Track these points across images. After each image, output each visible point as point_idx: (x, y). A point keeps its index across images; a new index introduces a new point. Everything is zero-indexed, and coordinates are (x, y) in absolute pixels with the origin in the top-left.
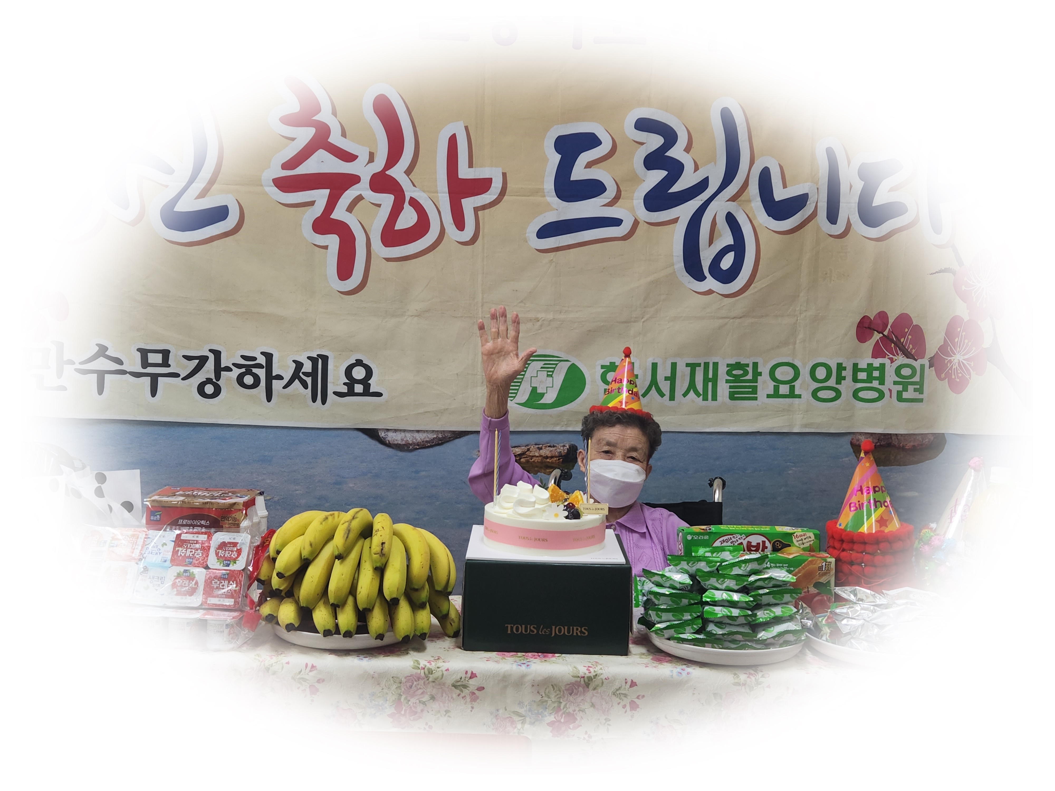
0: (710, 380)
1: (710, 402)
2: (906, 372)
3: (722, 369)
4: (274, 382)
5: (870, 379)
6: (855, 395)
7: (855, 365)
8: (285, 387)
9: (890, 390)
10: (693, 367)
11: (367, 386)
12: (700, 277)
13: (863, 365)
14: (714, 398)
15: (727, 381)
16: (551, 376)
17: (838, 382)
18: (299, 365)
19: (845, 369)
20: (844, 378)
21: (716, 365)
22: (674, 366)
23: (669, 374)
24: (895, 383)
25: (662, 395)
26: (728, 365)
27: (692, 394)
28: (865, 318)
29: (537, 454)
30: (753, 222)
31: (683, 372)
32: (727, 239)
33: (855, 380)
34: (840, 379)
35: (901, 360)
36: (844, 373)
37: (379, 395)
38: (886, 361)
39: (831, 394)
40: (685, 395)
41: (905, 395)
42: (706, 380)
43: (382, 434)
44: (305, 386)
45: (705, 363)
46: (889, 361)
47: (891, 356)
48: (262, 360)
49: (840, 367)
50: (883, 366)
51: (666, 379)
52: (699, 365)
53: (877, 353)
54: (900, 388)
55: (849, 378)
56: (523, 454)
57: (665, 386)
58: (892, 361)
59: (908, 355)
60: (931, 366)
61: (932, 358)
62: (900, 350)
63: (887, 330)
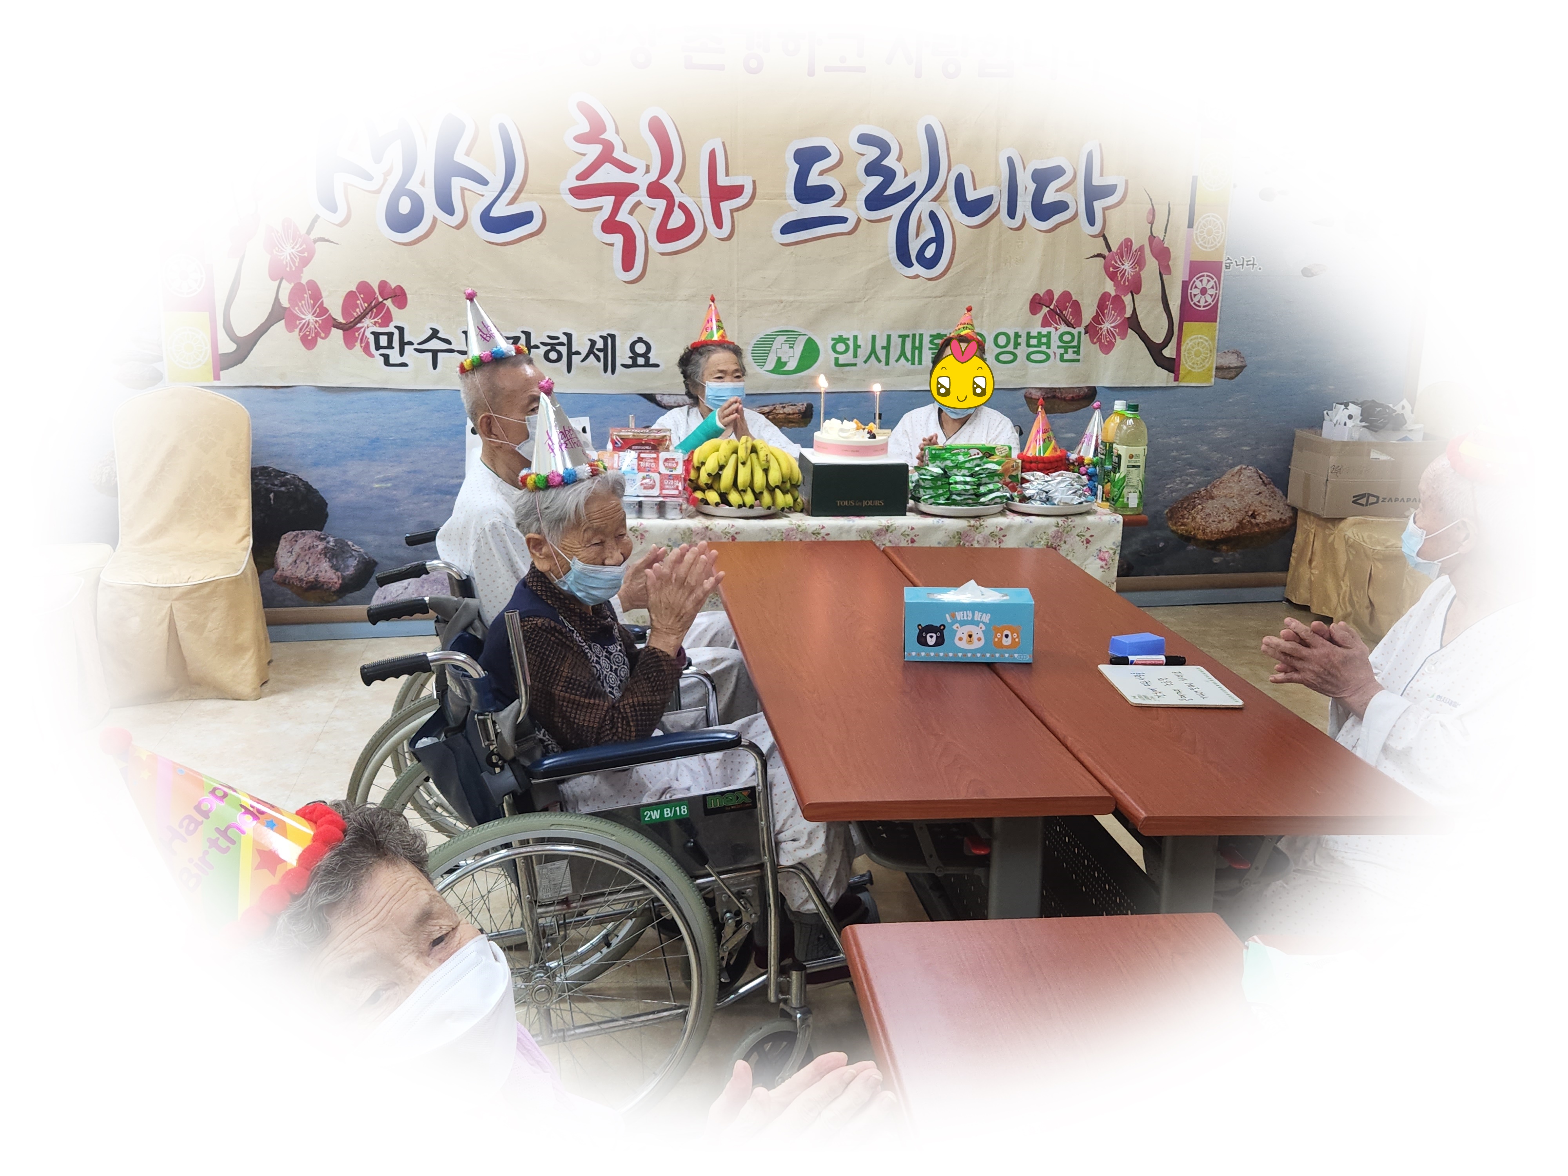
0: (917, 348)
1: (916, 366)
2: (1067, 338)
3: (926, 339)
4: (574, 357)
5: (1040, 344)
6: (1028, 358)
7: (1028, 333)
8: (583, 361)
9: (1055, 353)
10: (904, 337)
11: (647, 359)
12: (909, 264)
13: (1034, 333)
14: (920, 363)
15: (930, 349)
16: (792, 347)
17: (1015, 348)
18: (593, 343)
19: (1020, 336)
20: (1020, 344)
21: (921, 335)
22: (889, 337)
23: (885, 345)
24: (1059, 347)
25: (879, 361)
26: (931, 336)
27: (902, 359)
28: (1036, 295)
29: (781, 412)
30: (951, 218)
31: (896, 341)
32: (931, 233)
33: (1028, 345)
34: (1017, 345)
35: (1063, 328)
36: (1020, 340)
37: (657, 366)
38: (1052, 329)
39: (1010, 357)
40: (897, 361)
41: (1066, 357)
42: (914, 348)
43: (658, 398)
44: (598, 359)
45: (913, 335)
46: (1054, 330)
47: (1056, 325)
48: (564, 339)
49: (1017, 335)
50: (1049, 333)
51: (883, 348)
52: (908, 336)
53: (1045, 323)
54: (1062, 351)
55: (1024, 344)
56: (771, 412)
57: (882, 354)
58: (1056, 329)
59: (1069, 324)
60: (1086, 333)
61: (1087, 326)
62: (1063, 320)
63: (1053, 305)
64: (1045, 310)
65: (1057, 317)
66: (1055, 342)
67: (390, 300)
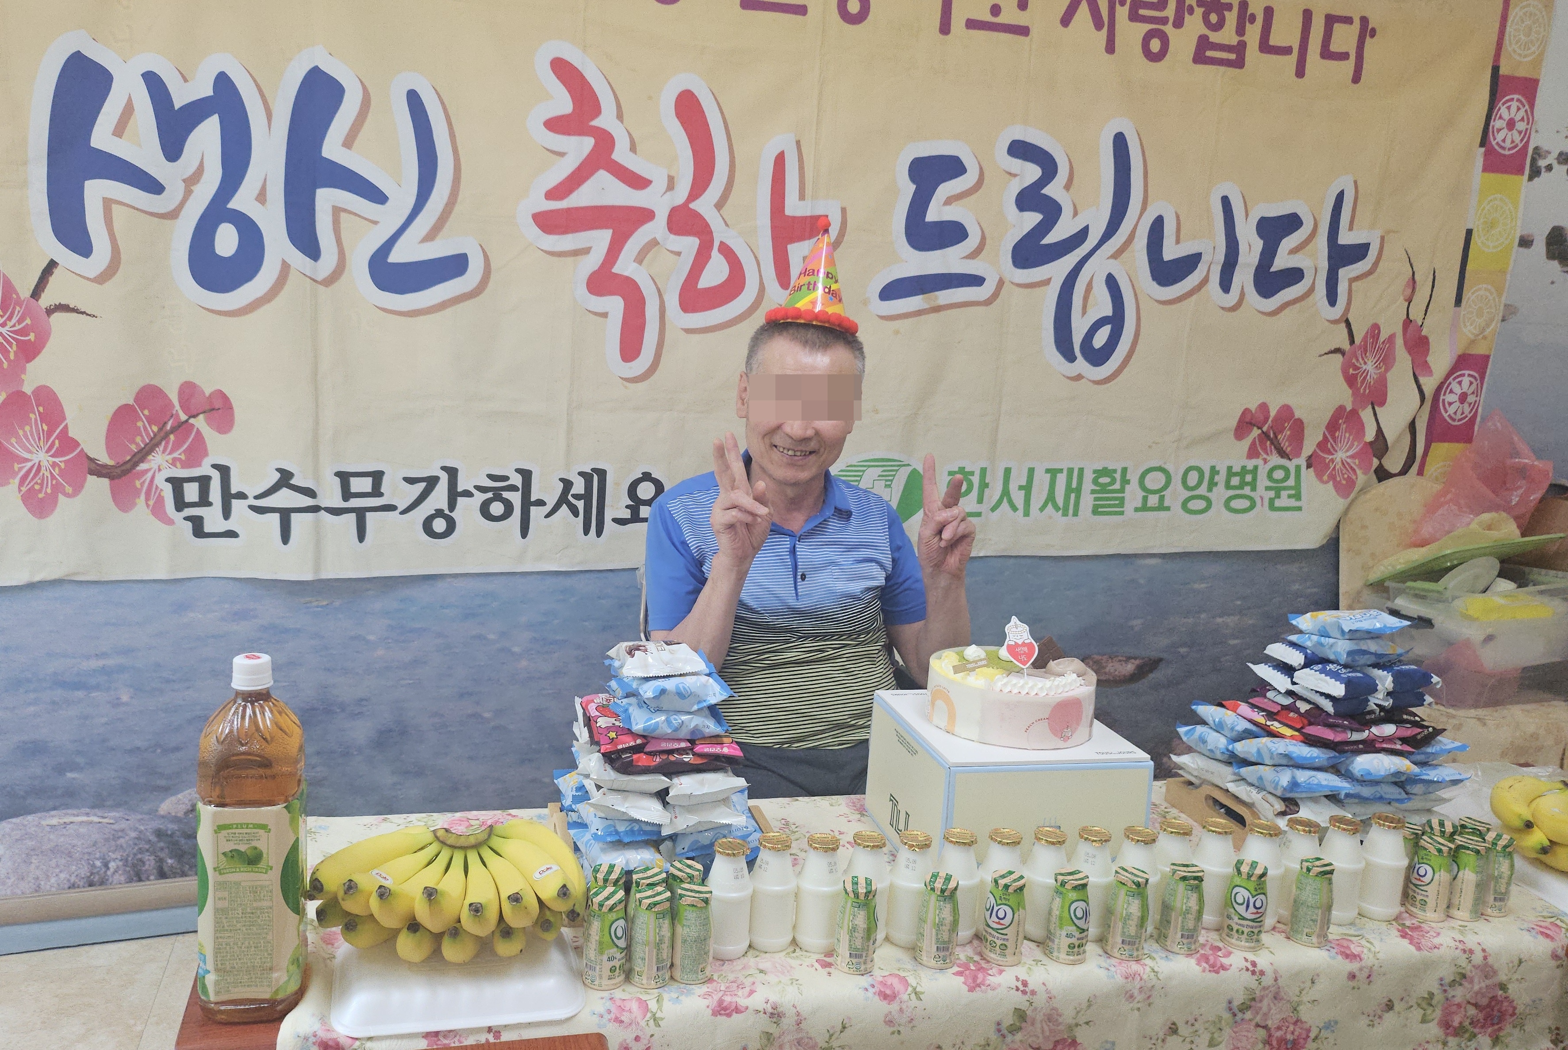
0: (1073, 490)
1: (1070, 518)
2: (1279, 474)
3: (1088, 477)
4: (533, 510)
5: (1243, 484)
6: (1227, 504)
7: (1230, 468)
8: (547, 516)
9: (1262, 498)
10: (1053, 473)
12: (1070, 357)
13: (1237, 469)
14: (1076, 513)
15: (1092, 492)
17: (1210, 490)
18: (568, 484)
19: (1218, 473)
20: (1216, 484)
21: (1081, 470)
22: (1031, 471)
23: (1024, 482)
24: (1268, 488)
25: (1015, 509)
26: (1093, 471)
27: (1050, 506)
28: (1246, 411)
30: (1138, 286)
31: (1042, 479)
32: (1105, 307)
33: (1228, 486)
34: (1212, 484)
38: (1259, 462)
39: (1202, 504)
40: (1042, 509)
41: (1278, 503)
42: (1068, 490)
44: (575, 513)
45: (1067, 468)
46: (1263, 462)
47: (1265, 456)
48: (516, 480)
49: (1214, 471)
50: (1256, 468)
51: (1021, 488)
52: (1061, 471)
54: (1272, 494)
55: (1221, 486)
57: (1018, 497)
60: (1309, 466)
61: (1310, 457)
62: (1275, 447)
63: (1267, 426)
64: (1256, 432)
65: (1268, 442)
66: (1263, 481)
67: (201, 417)
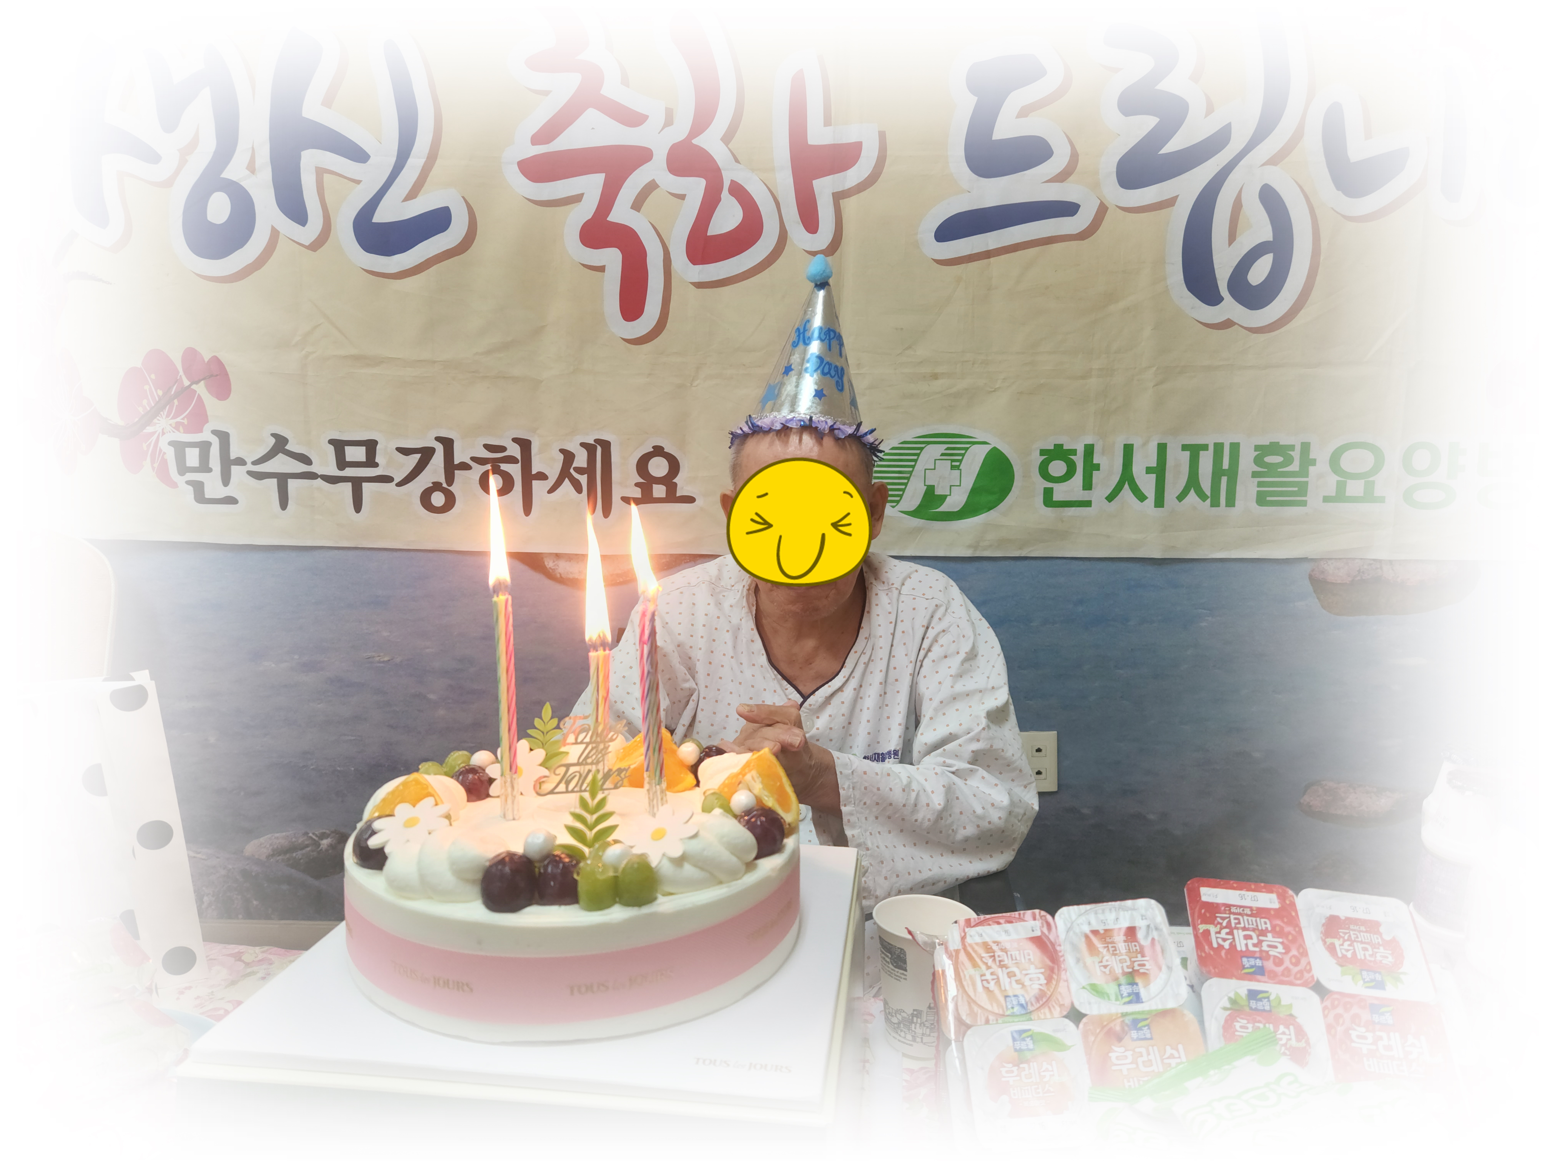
0: (1224, 473)
1: (1222, 509)
3: (1247, 455)
4: (535, 483)
8: (550, 491)
11: (672, 488)
12: (1212, 299)
14: (1231, 502)
15: (1255, 475)
16: (957, 468)
18: (568, 457)
21: (1235, 447)
22: (1163, 448)
23: (1154, 464)
25: (1141, 497)
26: (1257, 448)
27: (1192, 496)
30: (1310, 197)
31: (1178, 460)
32: (1261, 231)
37: (687, 501)
40: (1181, 497)
42: (1217, 473)
44: (578, 488)
45: (1216, 444)
48: (515, 450)
49: (1456, 450)
51: (1149, 470)
52: (1206, 447)
57: (1147, 483)
67: (202, 383)
